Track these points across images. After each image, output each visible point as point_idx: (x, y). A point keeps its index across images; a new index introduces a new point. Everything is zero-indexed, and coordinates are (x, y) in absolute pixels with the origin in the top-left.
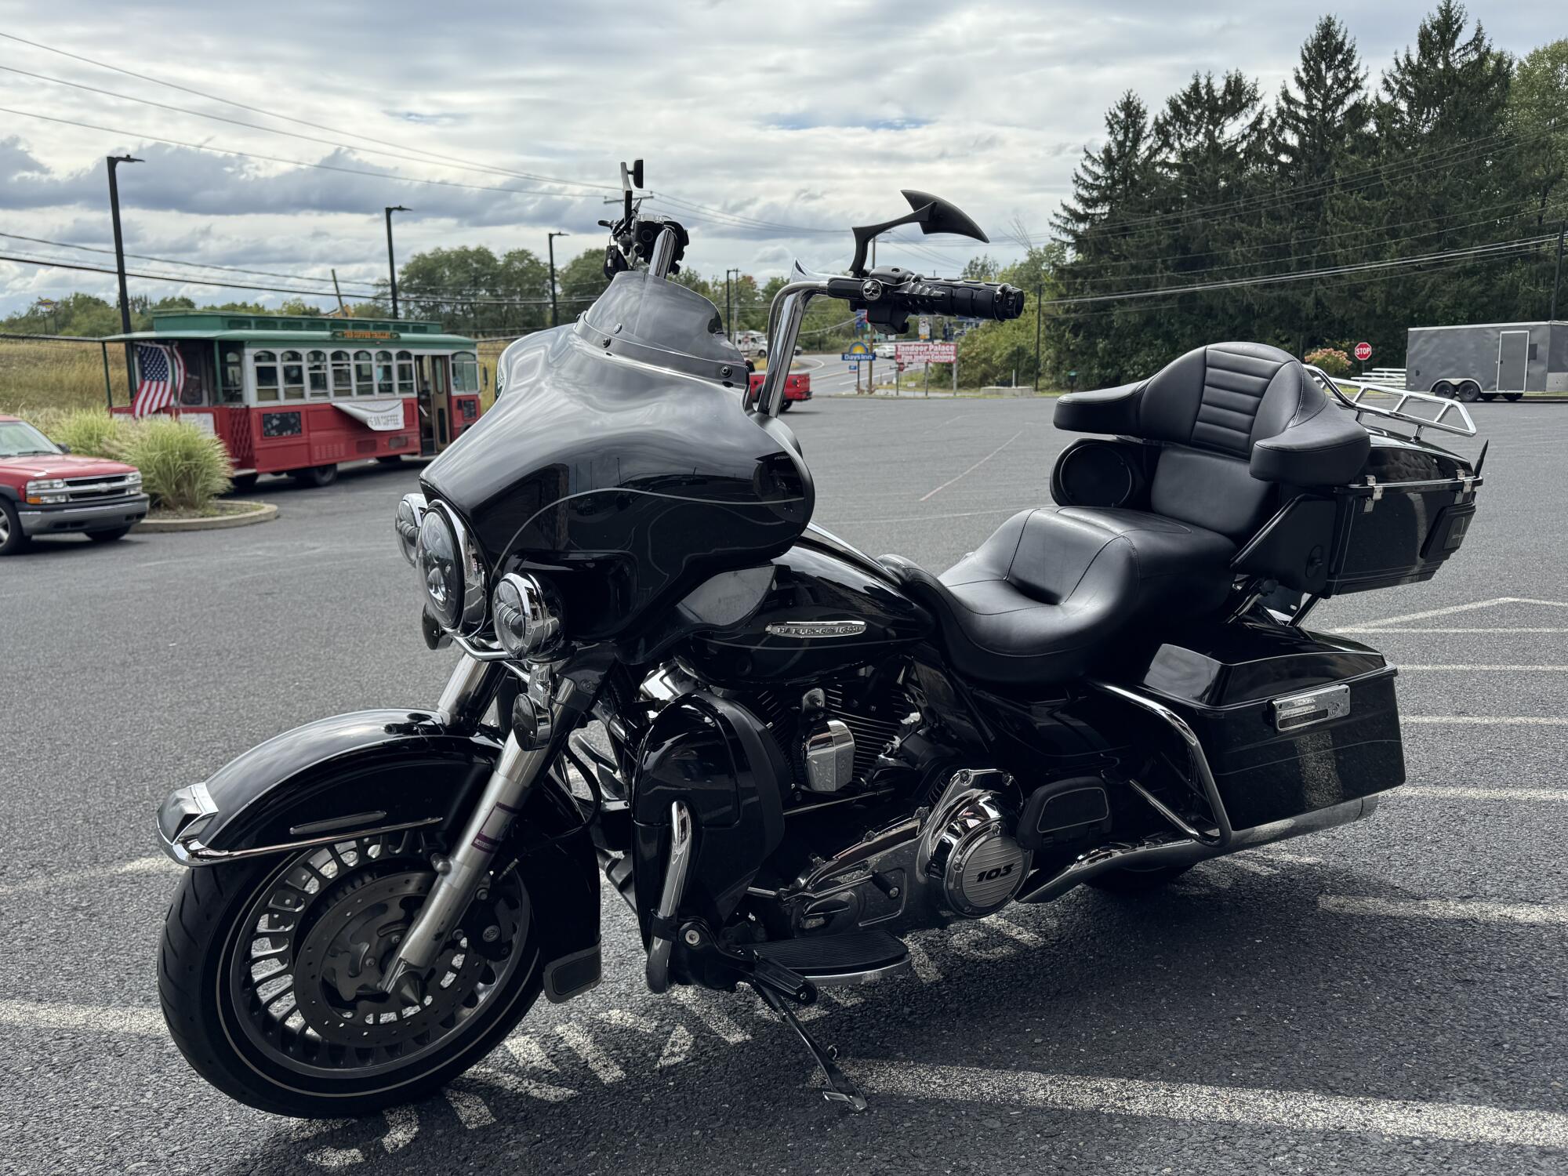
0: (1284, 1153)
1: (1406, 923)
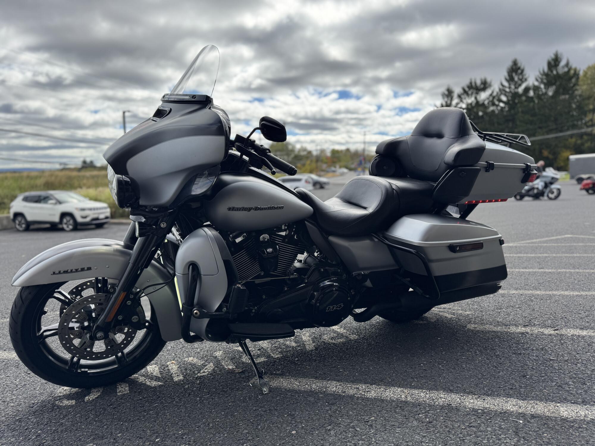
0: (423, 413)
1: (499, 334)
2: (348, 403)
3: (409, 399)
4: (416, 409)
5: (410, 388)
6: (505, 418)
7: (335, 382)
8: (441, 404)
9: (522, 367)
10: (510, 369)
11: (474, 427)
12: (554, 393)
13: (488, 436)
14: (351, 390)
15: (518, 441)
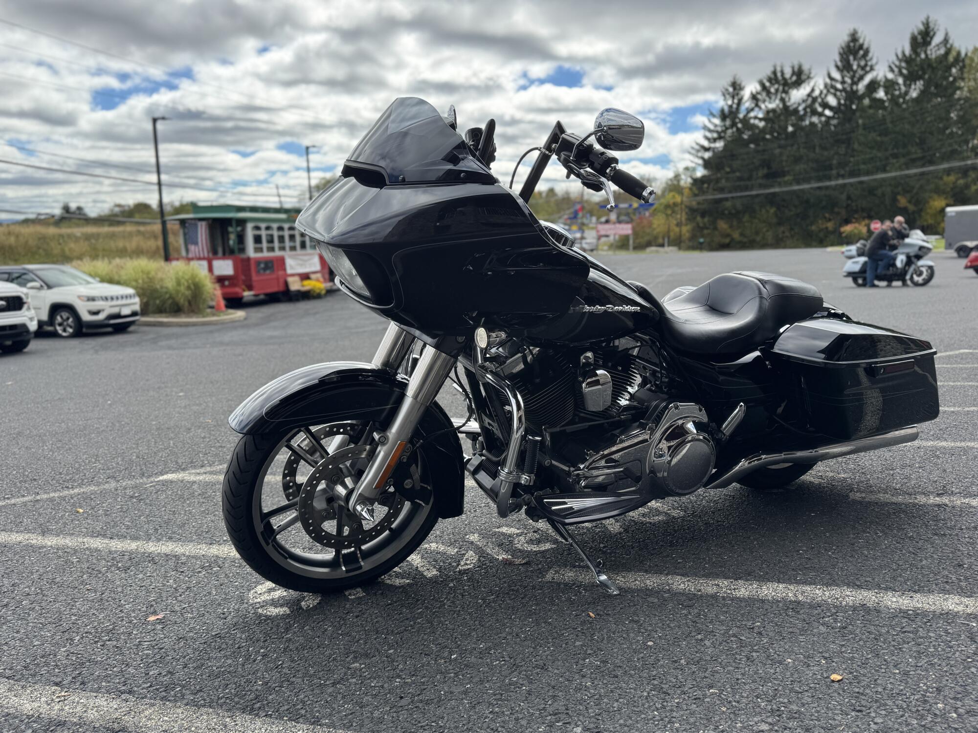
0: (829, 616)
1: (903, 507)
3: (801, 598)
5: (796, 583)
6: (950, 621)
7: (679, 577)
8: (851, 603)
10: (935, 556)
11: (909, 632)
13: (934, 643)
14: (709, 587)
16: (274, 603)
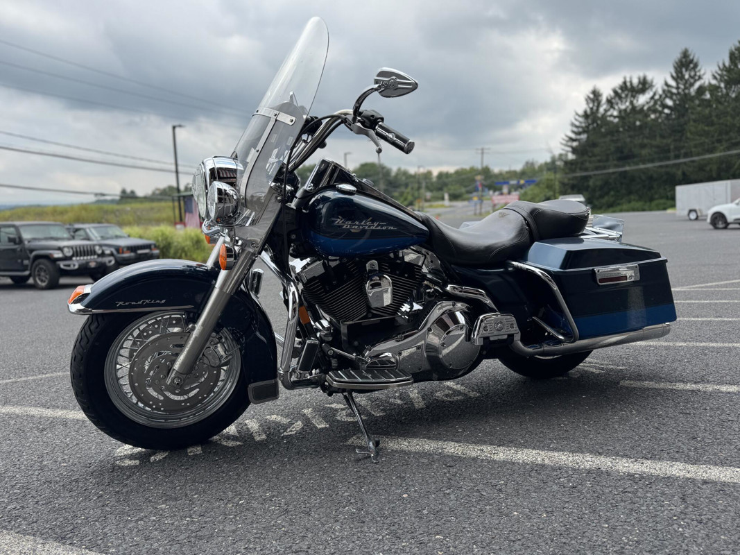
1: (662, 391)
2: (470, 466)
3: (547, 462)
4: (555, 473)
5: (548, 450)
6: (669, 484)
7: (453, 443)
8: (588, 467)
9: (691, 428)
10: (675, 430)
11: (629, 492)
12: (732, 457)
13: (647, 503)
14: (473, 451)
15: (686, 508)
16: (131, 457)
